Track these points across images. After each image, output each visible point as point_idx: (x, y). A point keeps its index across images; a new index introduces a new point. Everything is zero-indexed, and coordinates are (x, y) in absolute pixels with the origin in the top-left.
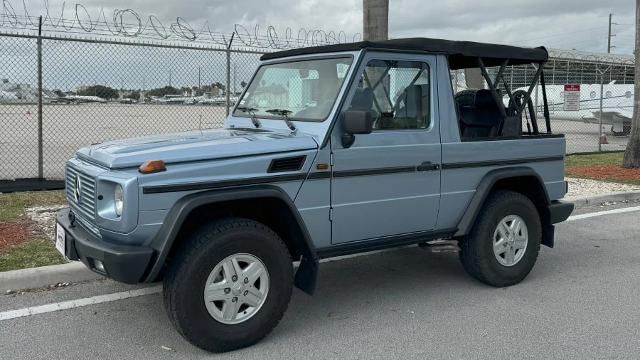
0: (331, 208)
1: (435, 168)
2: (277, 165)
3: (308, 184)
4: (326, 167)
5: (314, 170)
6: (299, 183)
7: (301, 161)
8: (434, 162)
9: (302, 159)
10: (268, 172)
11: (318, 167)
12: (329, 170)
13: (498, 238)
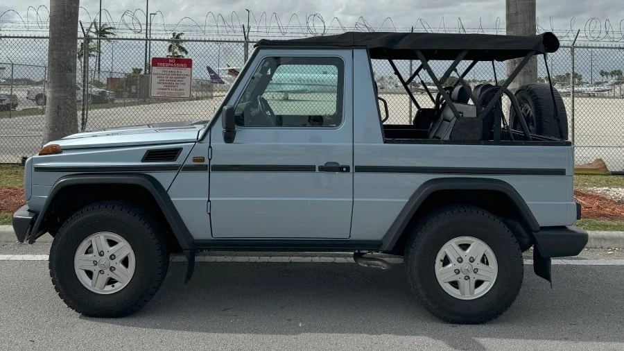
0: (209, 201)
1: (340, 169)
2: (152, 155)
3: (183, 175)
4: (202, 160)
5: (190, 162)
6: (173, 174)
7: (176, 154)
8: (341, 163)
9: (177, 151)
10: (142, 161)
11: (195, 160)
12: (206, 162)
13: (446, 261)
